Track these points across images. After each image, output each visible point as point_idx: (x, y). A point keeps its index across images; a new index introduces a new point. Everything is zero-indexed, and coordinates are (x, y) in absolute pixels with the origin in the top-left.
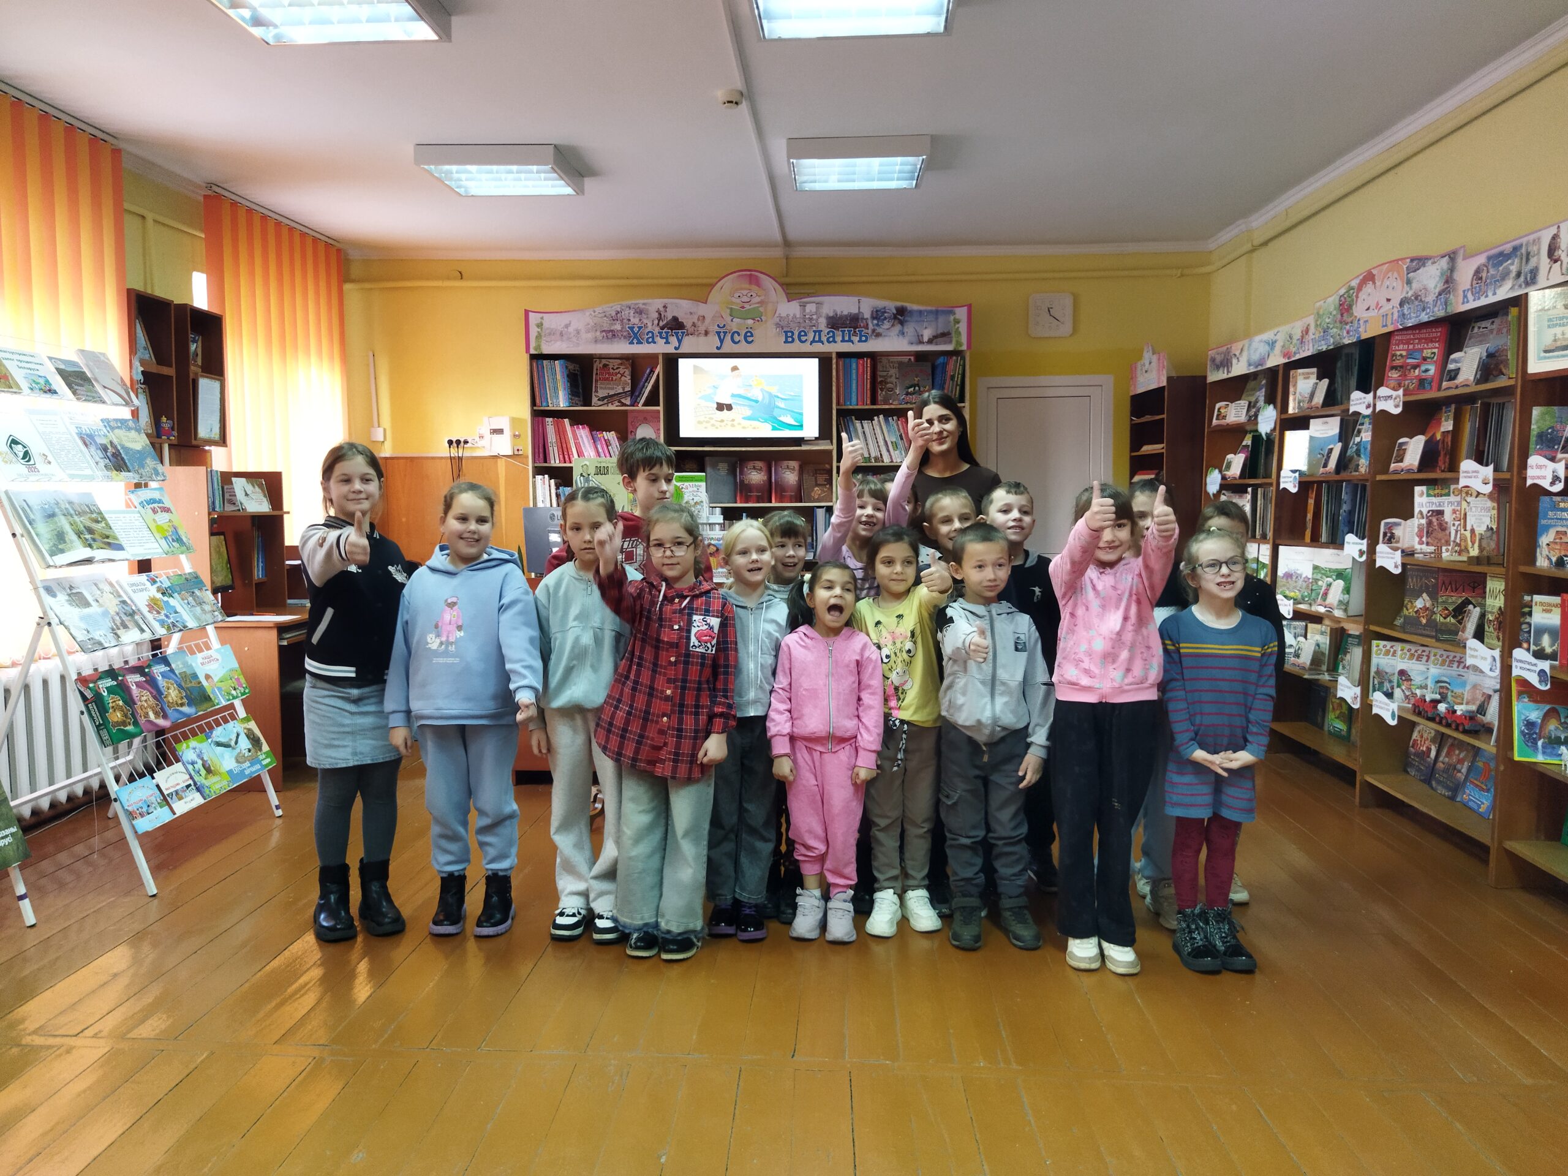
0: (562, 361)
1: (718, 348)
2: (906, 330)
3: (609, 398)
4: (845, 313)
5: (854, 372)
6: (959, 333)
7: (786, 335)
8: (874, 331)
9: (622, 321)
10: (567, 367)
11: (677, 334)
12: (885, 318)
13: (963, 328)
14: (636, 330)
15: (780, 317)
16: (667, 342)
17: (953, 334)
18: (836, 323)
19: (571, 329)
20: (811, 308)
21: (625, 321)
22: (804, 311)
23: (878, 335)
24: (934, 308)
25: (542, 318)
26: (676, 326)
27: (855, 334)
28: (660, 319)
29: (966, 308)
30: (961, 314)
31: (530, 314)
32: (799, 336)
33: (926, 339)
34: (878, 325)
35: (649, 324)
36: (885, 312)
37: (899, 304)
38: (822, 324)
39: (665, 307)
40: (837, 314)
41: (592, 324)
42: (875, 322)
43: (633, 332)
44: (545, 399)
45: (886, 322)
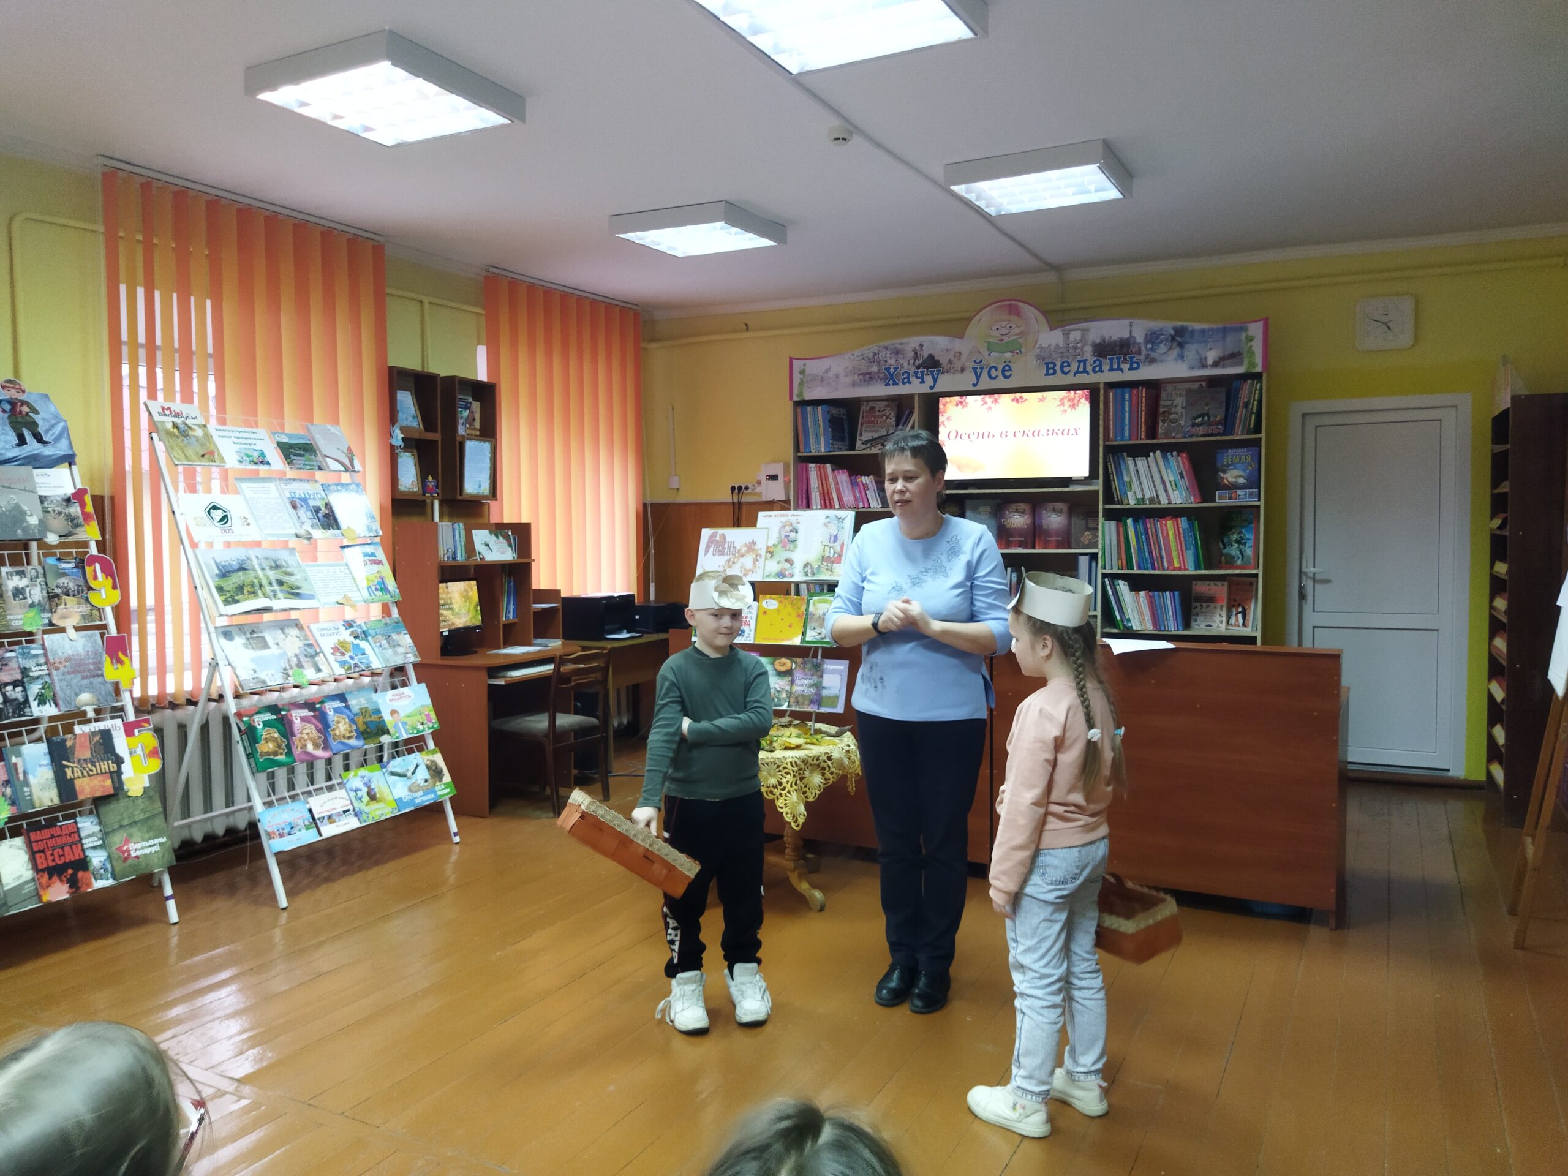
0: (825, 407)
1: (974, 385)
2: (1186, 353)
3: (873, 442)
4: (1115, 338)
5: (1127, 403)
6: (1251, 352)
7: (1047, 367)
8: (1147, 356)
9: (879, 362)
10: (829, 412)
11: (932, 372)
12: (1161, 342)
13: (1257, 347)
14: (892, 371)
15: (1041, 348)
16: (923, 382)
17: (1245, 354)
18: (1104, 350)
19: (830, 374)
20: (1075, 336)
21: (882, 362)
22: (1068, 338)
23: (1152, 361)
24: (1220, 326)
25: (805, 365)
26: (931, 364)
27: (1125, 360)
28: (916, 358)
29: (1260, 325)
30: (1256, 330)
31: (794, 361)
32: (1062, 367)
33: (1210, 362)
34: (1152, 349)
35: (906, 365)
36: (1162, 334)
37: (1179, 324)
38: (1088, 350)
39: (921, 345)
40: (1104, 341)
41: (851, 367)
42: (1149, 346)
43: (889, 373)
44: (807, 445)
45: (1162, 345)
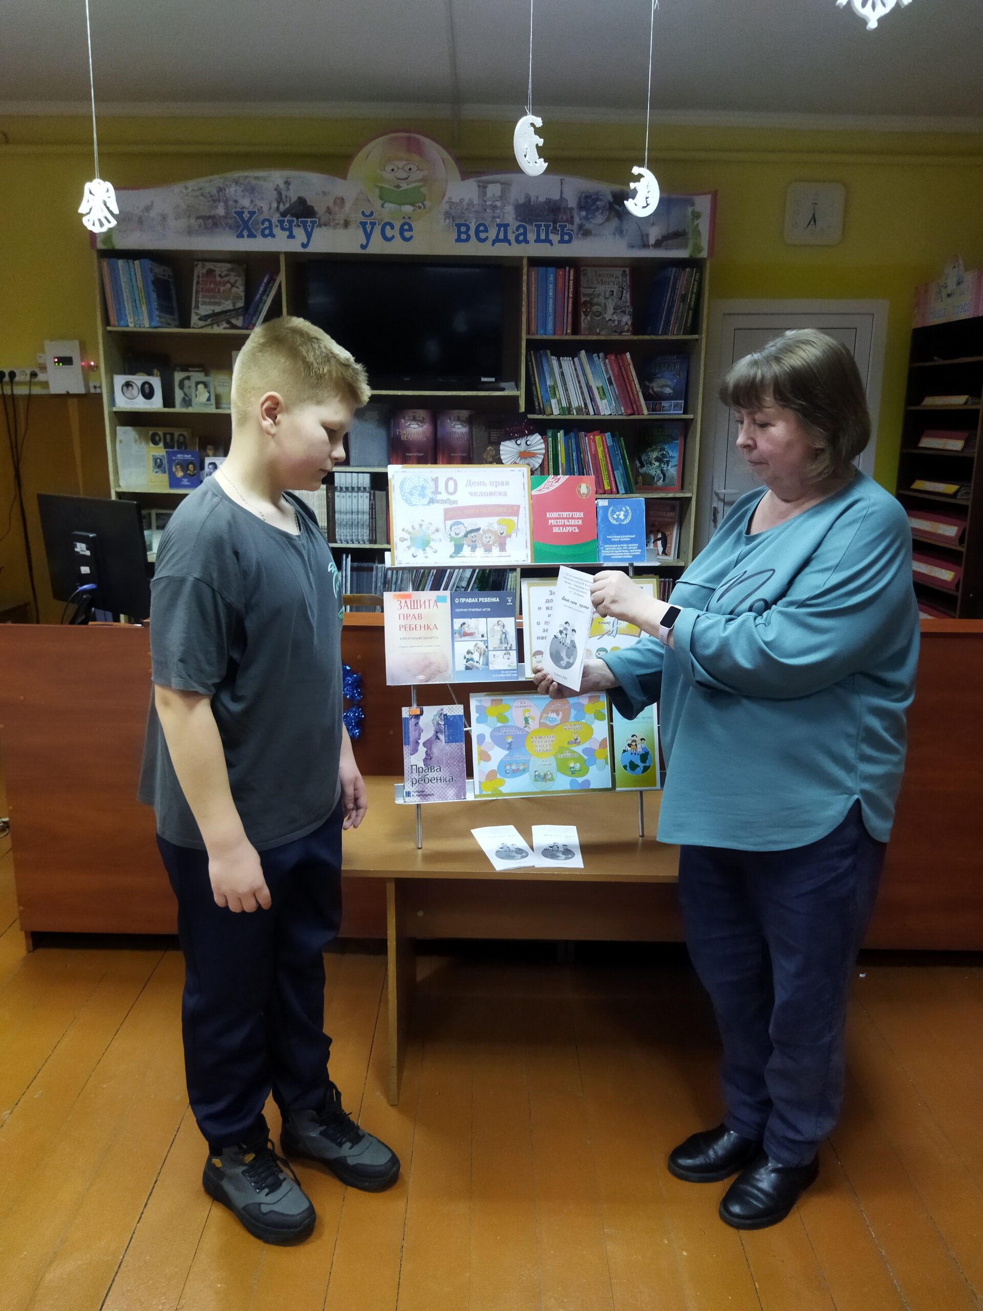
0: (147, 263)
1: (363, 247)
2: (625, 227)
3: (215, 318)
4: (542, 199)
5: (551, 286)
6: (698, 233)
7: (459, 230)
8: (581, 227)
9: (226, 202)
10: (151, 270)
11: (305, 224)
12: (598, 209)
13: (704, 225)
14: (246, 216)
15: (451, 203)
16: (291, 236)
17: (690, 236)
18: (529, 213)
19: (153, 214)
20: (494, 190)
21: (231, 203)
22: (485, 194)
23: (586, 233)
26: (303, 211)
27: (555, 231)
28: (280, 200)
29: (709, 197)
30: (703, 204)
32: (477, 232)
33: (652, 241)
34: (587, 218)
35: (265, 209)
36: (598, 199)
37: (617, 188)
39: (287, 183)
40: (529, 201)
41: (184, 207)
42: (584, 213)
43: (242, 219)
44: (121, 316)
45: (597, 214)
